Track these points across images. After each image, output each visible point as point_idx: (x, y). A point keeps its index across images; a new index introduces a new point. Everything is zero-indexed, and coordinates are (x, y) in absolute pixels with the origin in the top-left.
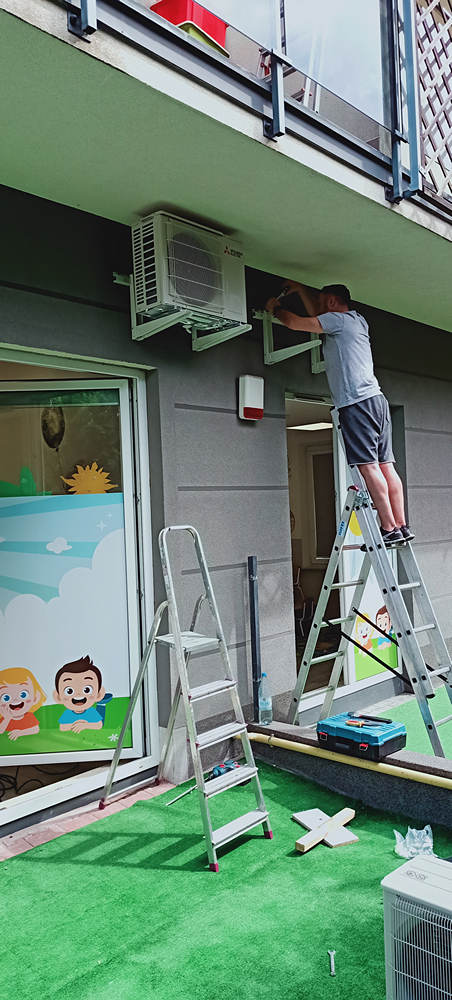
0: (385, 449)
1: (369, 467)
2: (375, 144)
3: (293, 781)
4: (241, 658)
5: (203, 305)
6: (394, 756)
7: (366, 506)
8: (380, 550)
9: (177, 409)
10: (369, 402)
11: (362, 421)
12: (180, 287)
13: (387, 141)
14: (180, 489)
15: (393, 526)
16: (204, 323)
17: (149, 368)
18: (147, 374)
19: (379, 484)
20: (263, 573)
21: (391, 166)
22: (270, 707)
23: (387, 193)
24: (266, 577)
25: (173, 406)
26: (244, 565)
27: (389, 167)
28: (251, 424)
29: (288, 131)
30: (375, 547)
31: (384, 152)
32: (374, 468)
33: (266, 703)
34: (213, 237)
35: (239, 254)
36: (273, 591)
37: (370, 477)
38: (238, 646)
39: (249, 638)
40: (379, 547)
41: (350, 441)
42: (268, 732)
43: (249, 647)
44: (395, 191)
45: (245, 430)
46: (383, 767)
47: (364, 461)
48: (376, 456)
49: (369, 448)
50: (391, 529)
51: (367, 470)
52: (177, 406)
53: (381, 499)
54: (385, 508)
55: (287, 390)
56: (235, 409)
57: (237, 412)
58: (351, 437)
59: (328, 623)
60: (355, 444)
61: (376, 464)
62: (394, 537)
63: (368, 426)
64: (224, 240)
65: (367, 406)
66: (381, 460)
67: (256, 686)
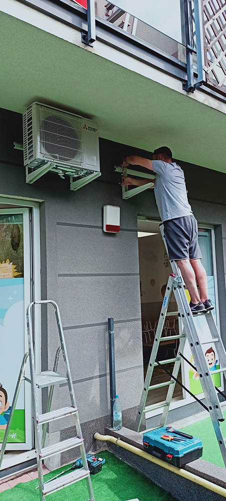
0: (195, 250)
1: (183, 261)
2: (175, 55)
3: (129, 473)
4: (103, 385)
5: (67, 160)
6: (190, 465)
7: (180, 287)
8: (189, 317)
9: (58, 226)
10: (182, 220)
11: (177, 232)
12: (48, 148)
13: (184, 53)
14: (60, 275)
15: (198, 300)
16: (72, 172)
17: (41, 201)
18: (40, 205)
19: (189, 273)
20: (120, 329)
21: (186, 69)
22: (120, 418)
23: (184, 86)
24: (122, 331)
25: (56, 224)
26: (105, 323)
27: (185, 69)
28: (113, 235)
29: (98, 39)
30: (185, 315)
31: (181, 59)
32: (186, 262)
33: (118, 416)
34: (75, 119)
35: (94, 130)
36: (127, 340)
37: (183, 268)
38: (100, 376)
39: (108, 371)
40: (189, 314)
41: (170, 245)
42: (116, 436)
43: (108, 377)
44: (189, 84)
45: (108, 239)
46: (183, 472)
47: (180, 258)
48: (187, 255)
49: (182, 249)
50: (197, 303)
51: (182, 264)
52: (58, 224)
53: (191, 283)
54: (193, 289)
55: (138, 215)
56: (101, 226)
57: (102, 228)
58: (171, 243)
59: (158, 363)
60: (173, 247)
61: (188, 260)
62: (198, 308)
63: (182, 236)
64: (85, 121)
65: (180, 222)
66: (191, 257)
67: (112, 403)
